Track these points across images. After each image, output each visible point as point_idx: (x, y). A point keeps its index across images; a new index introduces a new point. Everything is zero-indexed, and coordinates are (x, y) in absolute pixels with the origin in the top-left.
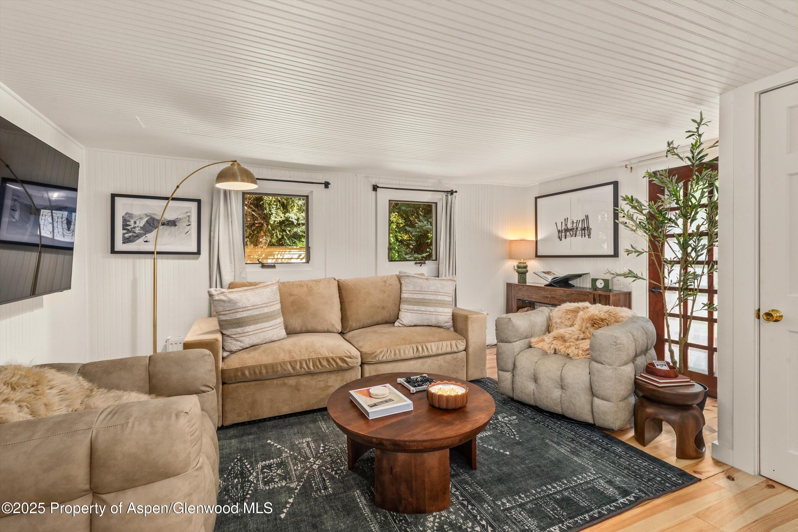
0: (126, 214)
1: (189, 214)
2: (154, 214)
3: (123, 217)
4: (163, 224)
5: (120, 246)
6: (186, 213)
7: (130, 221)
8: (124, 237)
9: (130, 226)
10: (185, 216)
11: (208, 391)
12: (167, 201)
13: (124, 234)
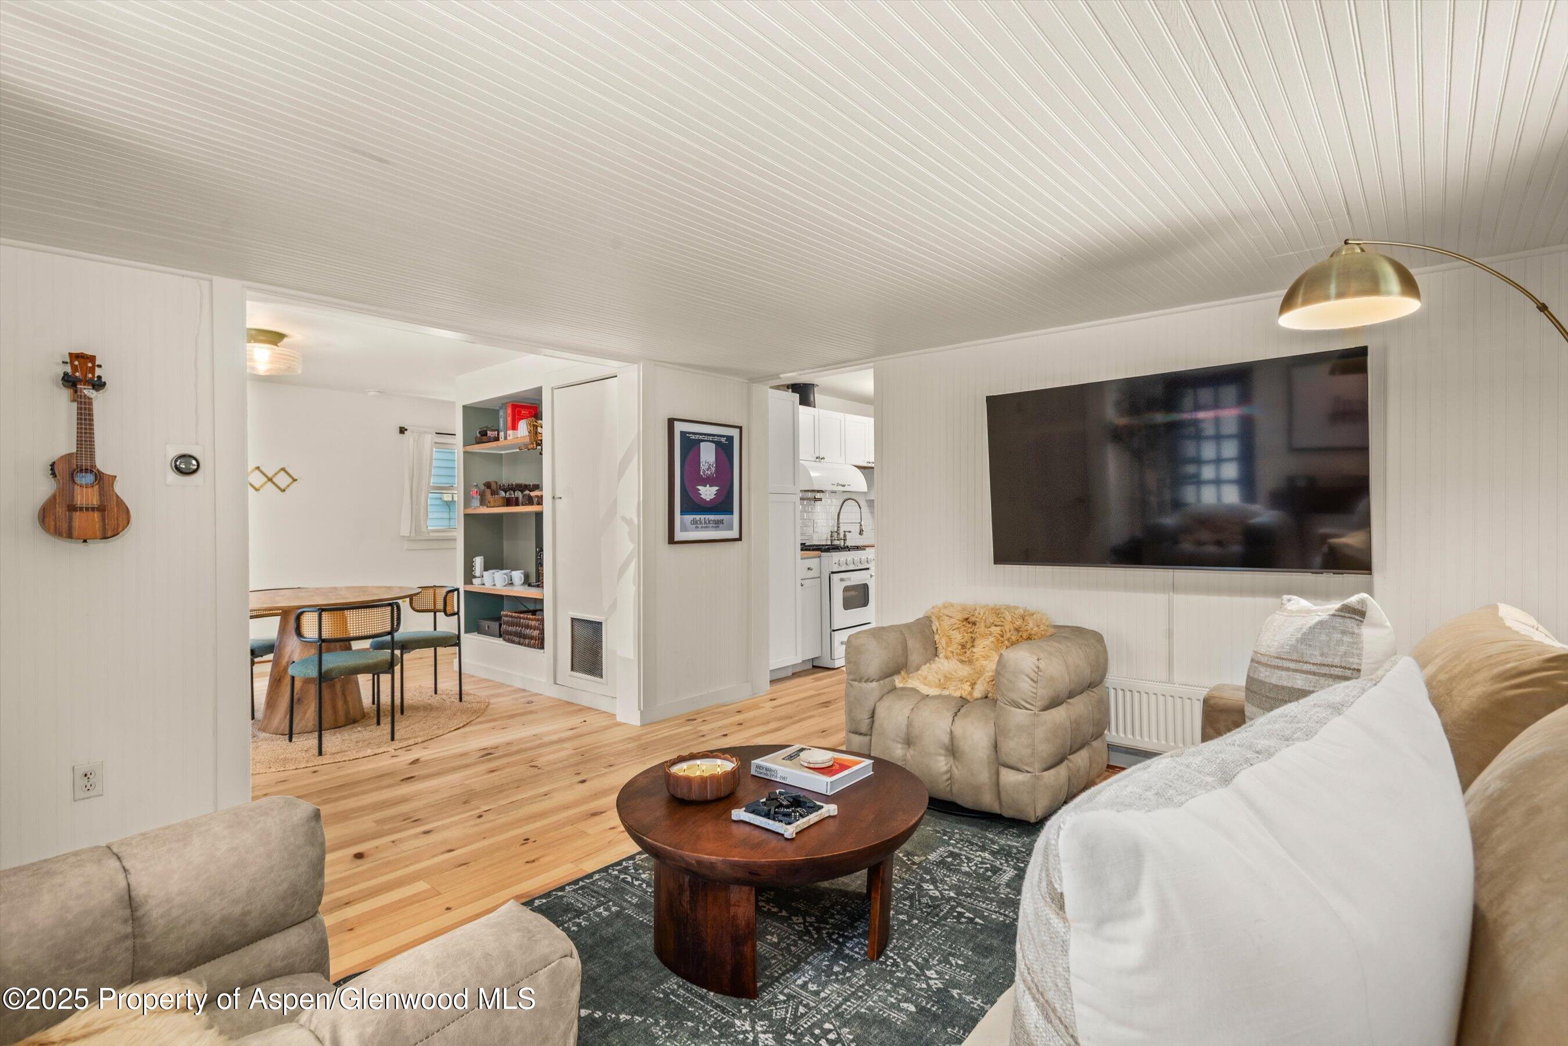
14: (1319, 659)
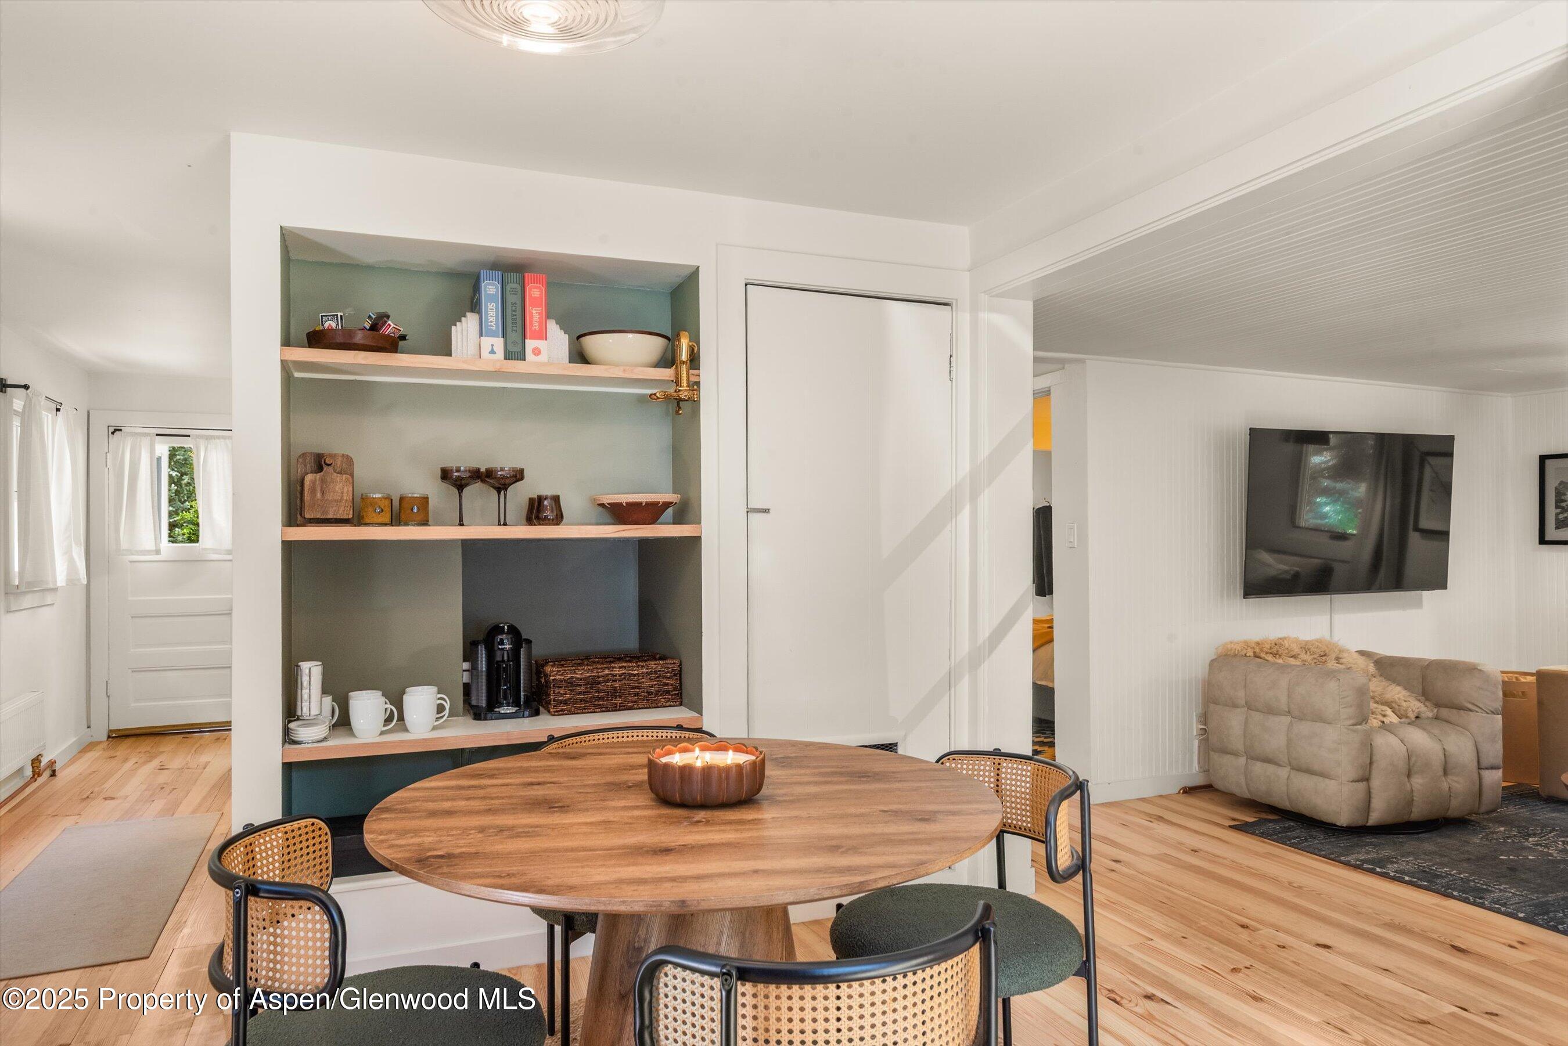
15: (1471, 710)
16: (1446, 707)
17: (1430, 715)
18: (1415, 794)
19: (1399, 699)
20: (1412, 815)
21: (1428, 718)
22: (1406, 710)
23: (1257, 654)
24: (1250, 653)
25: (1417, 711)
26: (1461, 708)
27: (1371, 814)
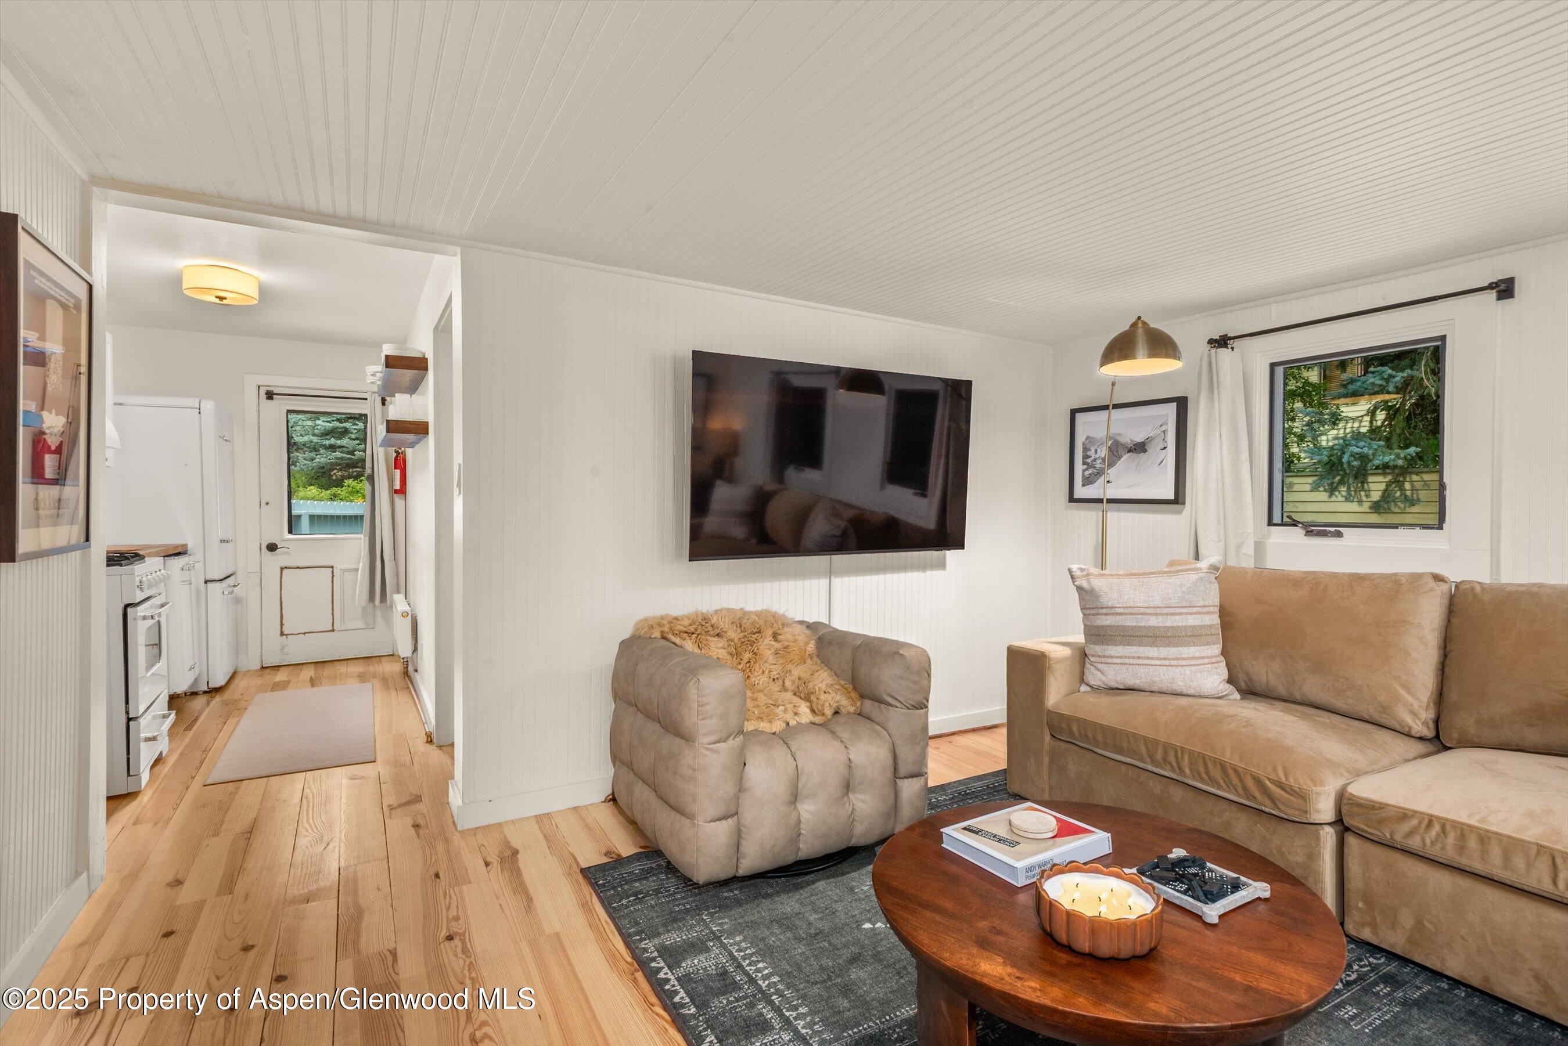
0: (1086, 439)
1: (1164, 428)
2: (1119, 434)
3: (1083, 444)
4: (1130, 451)
5: (1080, 492)
6: (1161, 426)
7: (1090, 450)
8: (1083, 476)
9: (1090, 457)
10: (1159, 432)
11: (897, 707)
12: (1107, 411)
13: (1084, 471)
14: (1202, 603)
15: (891, 705)
16: (870, 698)
17: (852, 709)
18: (802, 826)
19: (820, 689)
20: (800, 854)
21: (849, 713)
22: (823, 705)
23: (665, 635)
24: (657, 634)
25: (835, 705)
26: (881, 701)
27: (741, 861)
